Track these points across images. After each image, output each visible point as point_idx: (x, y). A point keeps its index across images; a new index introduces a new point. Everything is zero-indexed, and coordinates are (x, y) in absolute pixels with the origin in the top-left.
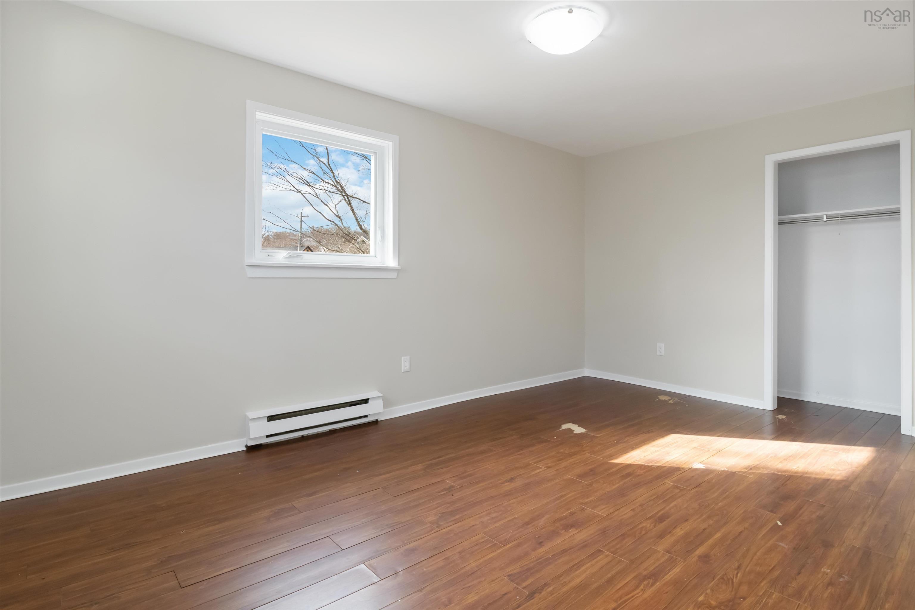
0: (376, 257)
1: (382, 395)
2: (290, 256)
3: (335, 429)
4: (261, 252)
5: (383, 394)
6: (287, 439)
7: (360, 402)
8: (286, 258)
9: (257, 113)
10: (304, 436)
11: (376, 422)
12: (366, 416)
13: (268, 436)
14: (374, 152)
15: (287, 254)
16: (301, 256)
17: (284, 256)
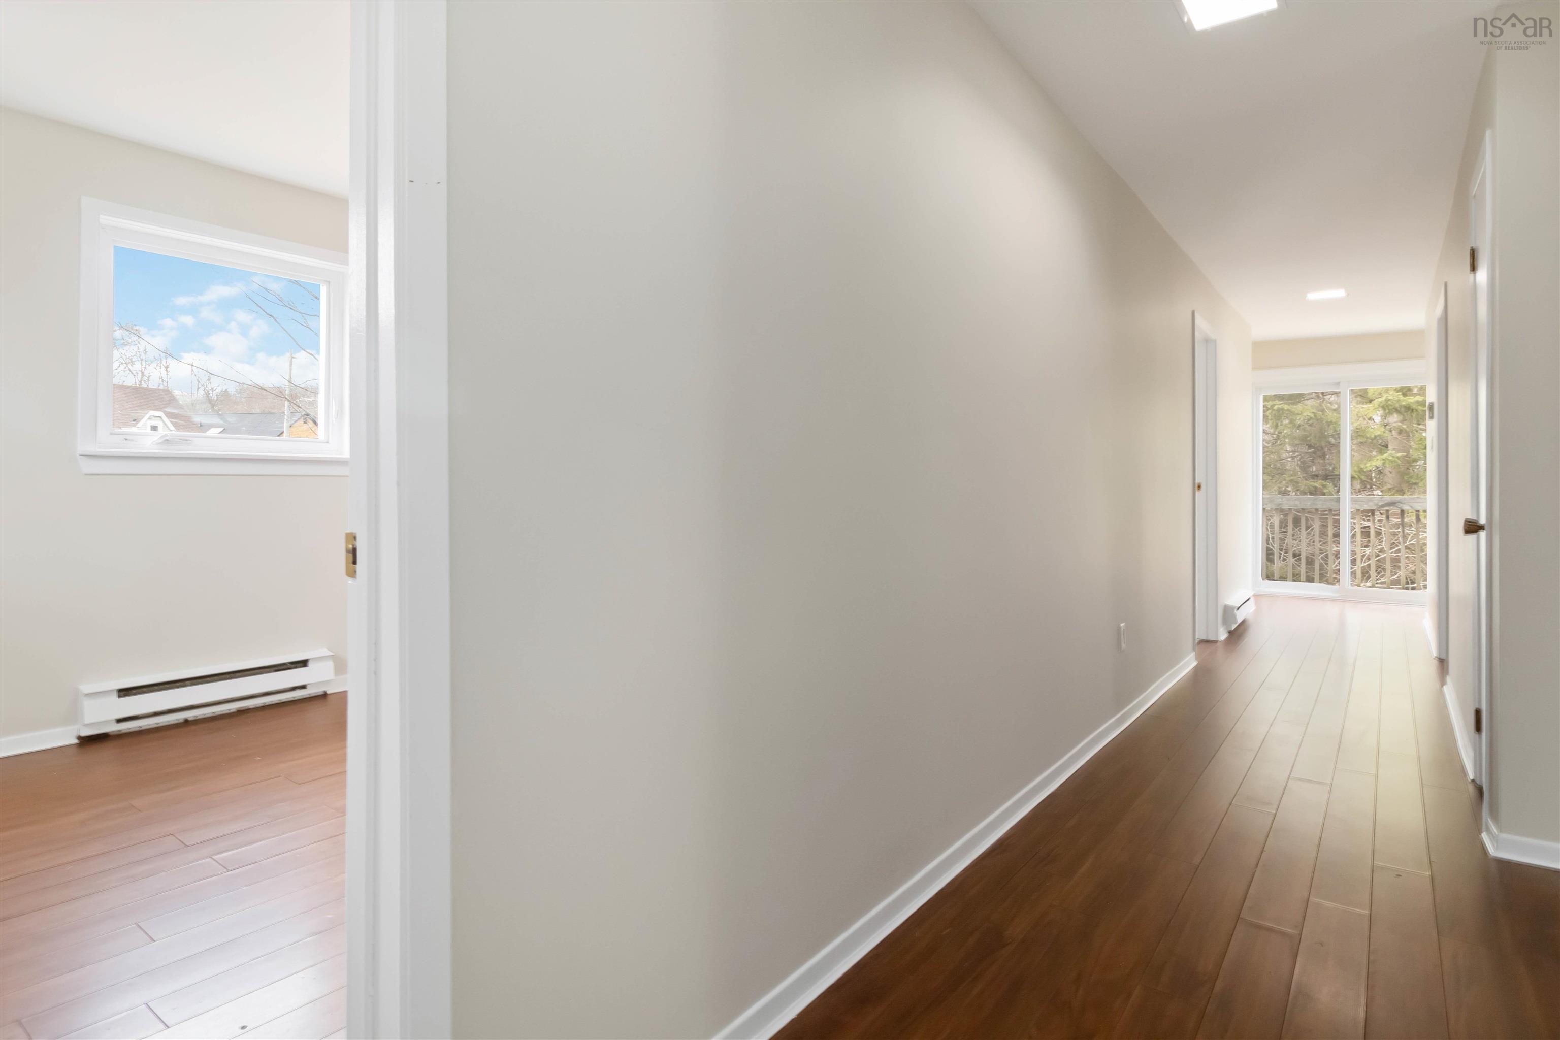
0: (328, 442)
1: (333, 654)
2: (167, 440)
3: (247, 708)
4: (111, 434)
5: (333, 652)
6: (157, 726)
7: (290, 666)
8: (159, 443)
9: (101, 216)
10: (190, 719)
11: (324, 695)
12: (304, 687)
13: (119, 721)
14: (326, 281)
15: (160, 437)
16: (187, 440)
17: (154, 440)
